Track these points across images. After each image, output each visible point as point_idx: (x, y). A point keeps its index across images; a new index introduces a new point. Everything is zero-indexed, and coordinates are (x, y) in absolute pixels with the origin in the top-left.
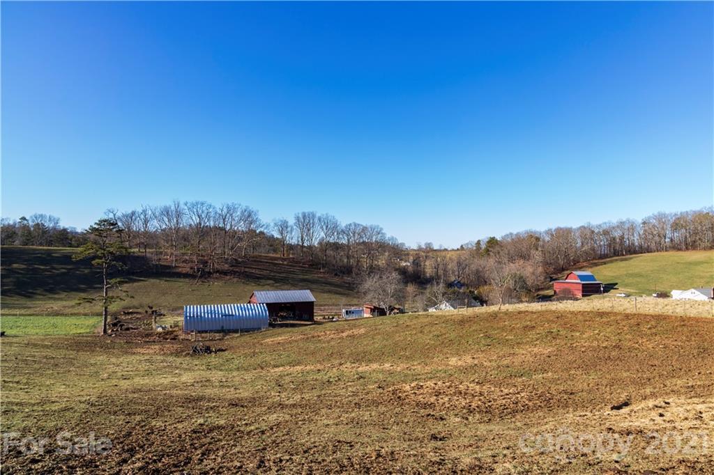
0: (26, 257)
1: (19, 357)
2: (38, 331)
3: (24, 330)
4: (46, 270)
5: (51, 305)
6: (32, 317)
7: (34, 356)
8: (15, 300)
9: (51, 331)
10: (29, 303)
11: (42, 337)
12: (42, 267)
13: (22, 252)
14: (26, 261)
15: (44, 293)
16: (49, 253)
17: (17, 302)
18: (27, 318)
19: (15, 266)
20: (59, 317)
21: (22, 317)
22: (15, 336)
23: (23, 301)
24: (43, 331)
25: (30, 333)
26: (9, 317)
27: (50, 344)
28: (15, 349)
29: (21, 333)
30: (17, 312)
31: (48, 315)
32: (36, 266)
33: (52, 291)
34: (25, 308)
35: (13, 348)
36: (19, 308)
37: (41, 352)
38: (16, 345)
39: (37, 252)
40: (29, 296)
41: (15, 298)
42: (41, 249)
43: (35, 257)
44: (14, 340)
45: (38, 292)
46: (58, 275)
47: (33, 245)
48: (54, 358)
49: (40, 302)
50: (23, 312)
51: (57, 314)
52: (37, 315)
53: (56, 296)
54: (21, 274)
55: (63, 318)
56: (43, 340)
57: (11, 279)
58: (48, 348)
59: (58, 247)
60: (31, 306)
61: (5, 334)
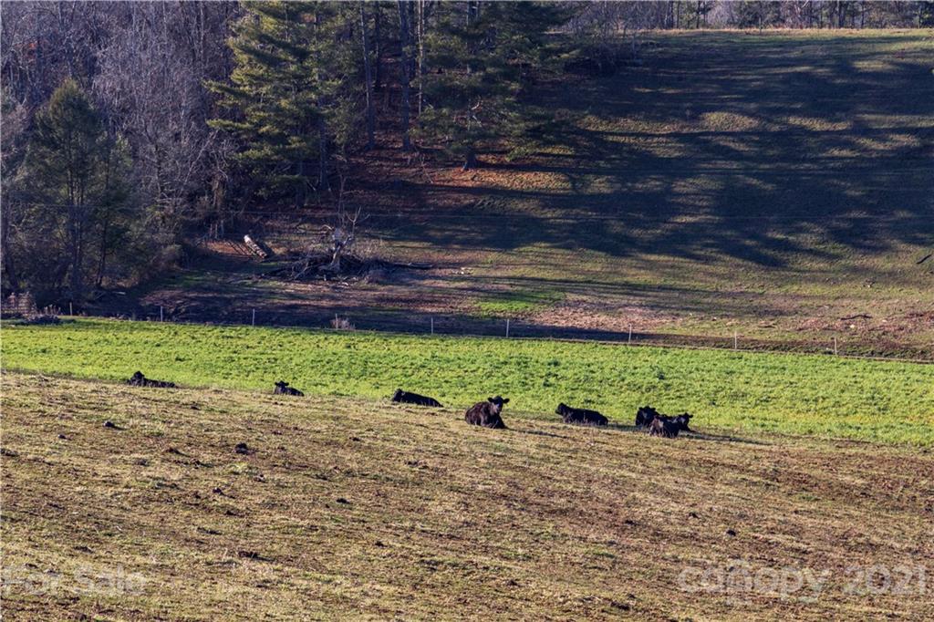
0: (754, 79)
1: (743, 528)
2: (812, 420)
3: (758, 412)
4: (834, 139)
5: (862, 305)
6: (788, 358)
7: (797, 531)
8: (722, 277)
9: (863, 422)
10: (776, 293)
11: (829, 449)
12: (817, 125)
13: (739, 56)
14: (755, 95)
15: (831, 248)
16: (842, 57)
17: (729, 287)
18: (773, 358)
19: (714, 119)
20: (893, 363)
21: (752, 356)
22: (727, 437)
23: (747, 281)
24: (832, 422)
25: (780, 428)
26: (704, 352)
27: (859, 482)
28: (725, 492)
29: (747, 424)
30: (732, 329)
31: (852, 350)
32: (794, 121)
33: (859, 237)
34: (760, 313)
35: (721, 489)
36: (740, 313)
37: (826, 516)
38: (731, 475)
39: (795, 54)
40: (771, 259)
41: (721, 270)
42: (808, 42)
43: (788, 79)
44: (726, 453)
45: (808, 240)
46: (885, 161)
47: (779, 20)
48: (874, 547)
49: (817, 289)
50: (753, 329)
51: (886, 348)
52: (808, 349)
53: (881, 262)
54: (738, 156)
55: (912, 369)
56: (832, 464)
57: (702, 182)
58: (851, 500)
59: (880, 24)
60: (780, 303)
61: (693, 423)
